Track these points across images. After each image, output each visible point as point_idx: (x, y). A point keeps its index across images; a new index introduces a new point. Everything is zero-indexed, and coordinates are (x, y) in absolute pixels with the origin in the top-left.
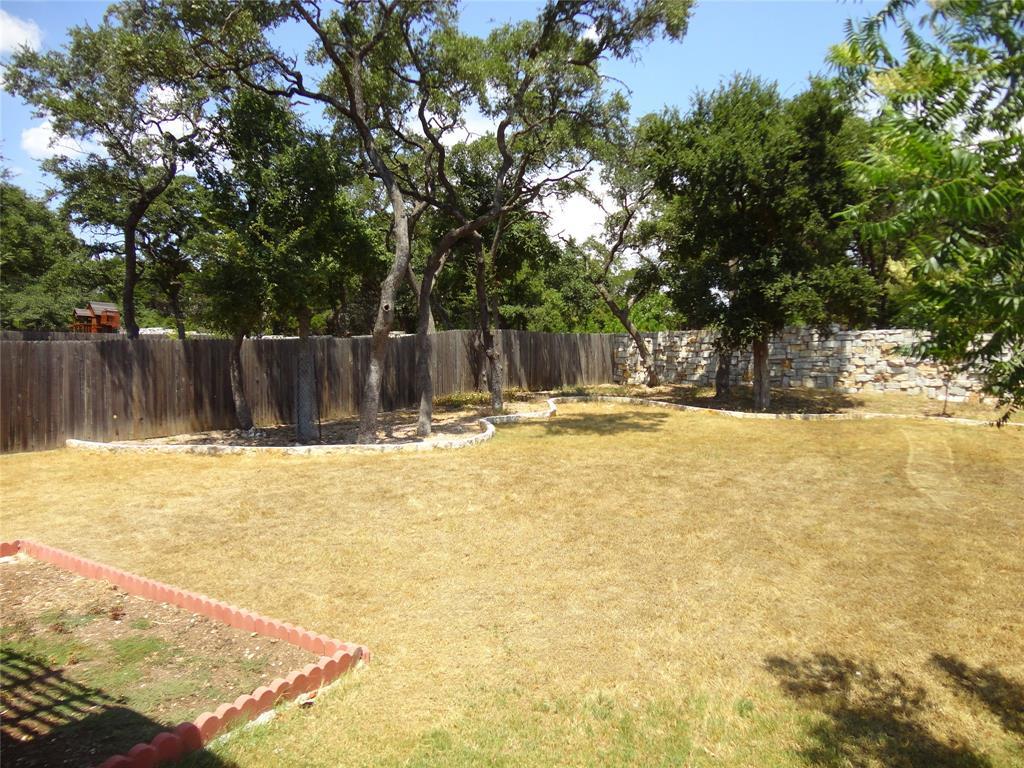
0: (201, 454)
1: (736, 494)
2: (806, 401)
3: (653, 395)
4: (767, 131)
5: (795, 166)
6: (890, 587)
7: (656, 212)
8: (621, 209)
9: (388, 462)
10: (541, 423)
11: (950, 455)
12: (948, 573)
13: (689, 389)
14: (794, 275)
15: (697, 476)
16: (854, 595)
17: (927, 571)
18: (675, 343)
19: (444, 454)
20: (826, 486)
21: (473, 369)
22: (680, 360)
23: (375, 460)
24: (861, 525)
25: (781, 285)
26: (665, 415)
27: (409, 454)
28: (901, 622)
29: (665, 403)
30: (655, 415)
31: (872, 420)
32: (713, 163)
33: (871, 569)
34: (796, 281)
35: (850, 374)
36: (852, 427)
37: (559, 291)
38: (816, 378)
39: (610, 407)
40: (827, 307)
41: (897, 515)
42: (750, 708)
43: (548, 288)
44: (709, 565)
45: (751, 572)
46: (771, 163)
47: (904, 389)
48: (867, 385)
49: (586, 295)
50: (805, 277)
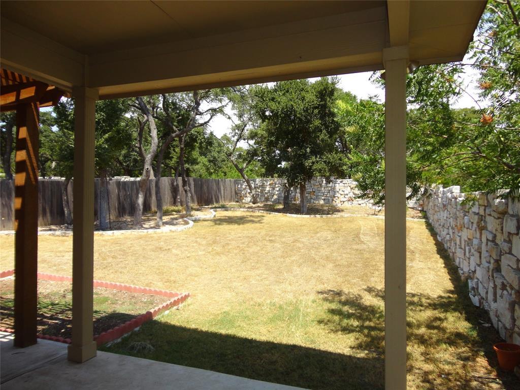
0: (58, 236)
1: (299, 245)
2: (321, 210)
3: (256, 207)
4: (304, 96)
5: (316, 111)
6: (355, 271)
7: (255, 124)
8: (240, 122)
9: (152, 237)
10: (211, 220)
11: (376, 230)
12: (373, 266)
13: (270, 205)
14: (316, 157)
15: (283, 240)
16: (344, 273)
17: (366, 266)
18: (264, 184)
19: (175, 233)
20: (331, 242)
21: (173, 195)
22: (266, 191)
23: (146, 236)
24: (345, 253)
25: (311, 161)
26: (263, 216)
27: (159, 233)
28: (358, 279)
29: (263, 211)
30: (259, 216)
31: (347, 217)
32: (283, 109)
33: (349, 266)
34: (317, 159)
35: (338, 198)
36: (340, 220)
37: (206, 157)
38: (324, 200)
39: (239, 213)
40: (330, 170)
41: (357, 250)
42: (316, 301)
43: (201, 156)
44: (295, 267)
45: (310, 269)
46: (306, 110)
47: (360, 204)
48: (345, 203)
49: (219, 159)
50: (320, 158)
